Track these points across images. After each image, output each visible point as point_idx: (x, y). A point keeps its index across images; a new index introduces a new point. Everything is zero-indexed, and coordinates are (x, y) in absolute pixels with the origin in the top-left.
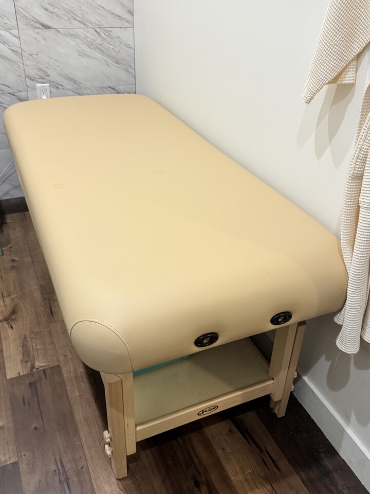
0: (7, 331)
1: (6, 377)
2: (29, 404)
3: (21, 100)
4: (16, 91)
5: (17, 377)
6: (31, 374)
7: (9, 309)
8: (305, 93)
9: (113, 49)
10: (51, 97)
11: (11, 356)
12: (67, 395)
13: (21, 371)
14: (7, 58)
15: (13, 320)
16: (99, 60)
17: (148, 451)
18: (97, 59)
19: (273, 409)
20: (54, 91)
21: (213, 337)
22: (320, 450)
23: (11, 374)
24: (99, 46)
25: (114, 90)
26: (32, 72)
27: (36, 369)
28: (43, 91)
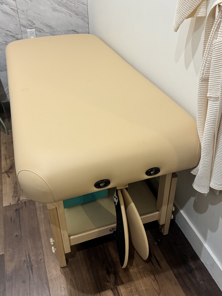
0: (6, 179)
1: (3, 205)
2: (14, 222)
3: (17, 39)
4: (14, 34)
5: (9, 206)
6: (17, 204)
7: (9, 166)
8: (174, 25)
9: (74, 6)
10: (36, 37)
11: (7, 193)
12: (37, 217)
13: (12, 202)
14: (8, 14)
15: (10, 172)
16: (65, 13)
17: (81, 252)
18: (64, 12)
19: (161, 230)
20: (38, 33)
21: (107, 182)
22: (188, 256)
23: (5, 204)
24: (65, 4)
25: (75, 32)
26: (24, 22)
27: (21, 201)
28: (32, 34)
